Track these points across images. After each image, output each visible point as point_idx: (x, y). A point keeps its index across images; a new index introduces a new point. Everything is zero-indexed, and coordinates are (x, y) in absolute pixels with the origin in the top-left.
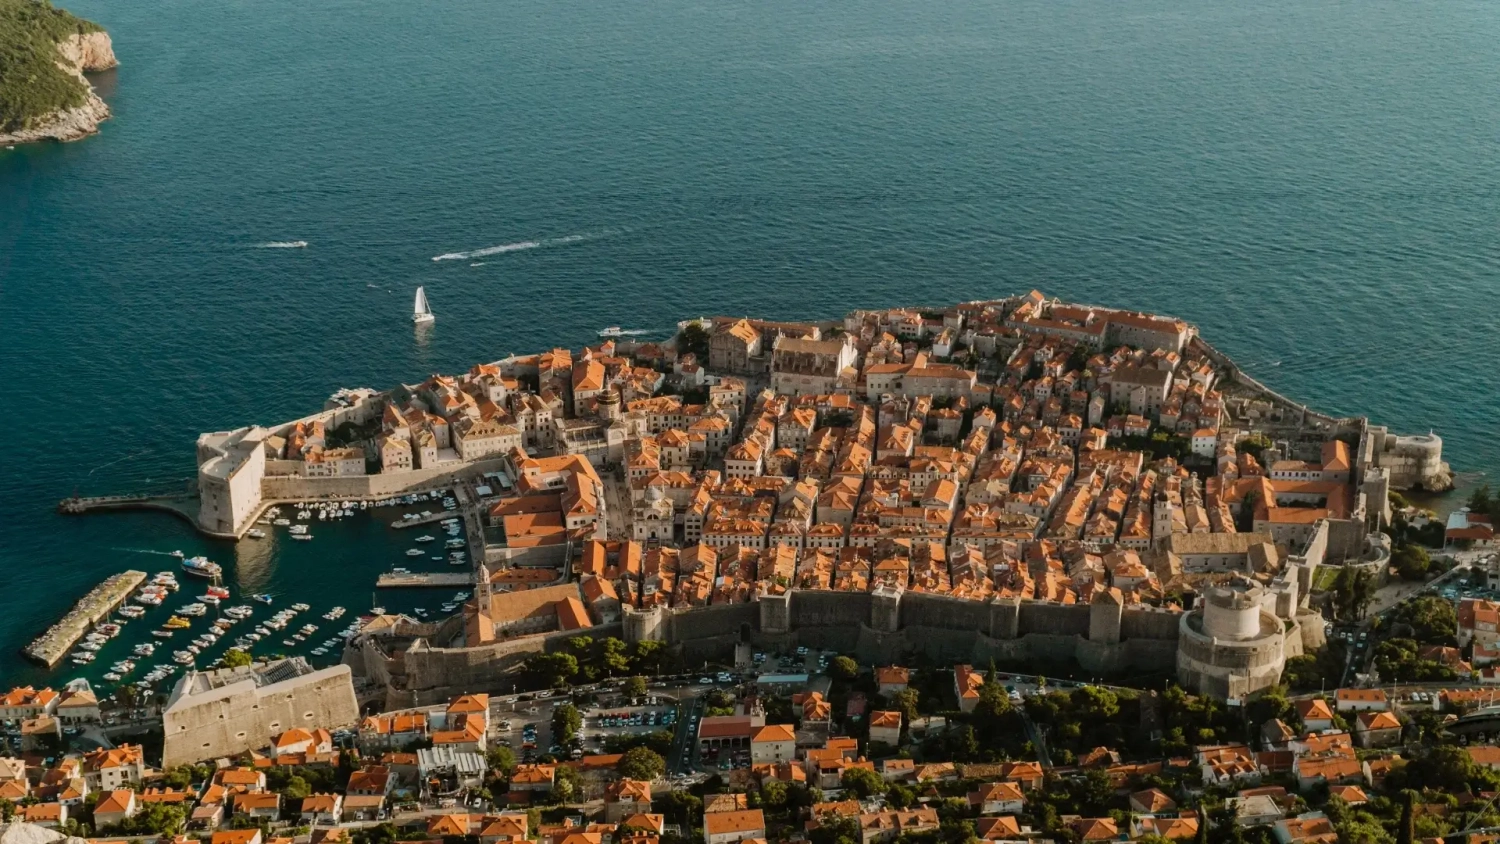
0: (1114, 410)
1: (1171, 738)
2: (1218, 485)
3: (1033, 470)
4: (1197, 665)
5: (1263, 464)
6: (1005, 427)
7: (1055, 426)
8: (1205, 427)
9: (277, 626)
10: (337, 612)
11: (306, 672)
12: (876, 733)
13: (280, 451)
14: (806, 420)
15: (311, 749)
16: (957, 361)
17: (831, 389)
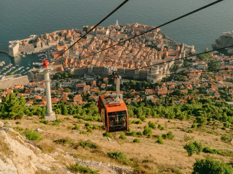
0: (146, 41)
1: (142, 88)
2: (160, 52)
3: (133, 50)
4: (149, 78)
5: (167, 50)
6: (130, 43)
7: (137, 43)
8: (160, 44)
9: (19, 70)
10: (28, 68)
11: (21, 76)
12: (101, 87)
13: (21, 44)
14: (101, 41)
15: (20, 87)
16: (124, 33)
17: (105, 37)
